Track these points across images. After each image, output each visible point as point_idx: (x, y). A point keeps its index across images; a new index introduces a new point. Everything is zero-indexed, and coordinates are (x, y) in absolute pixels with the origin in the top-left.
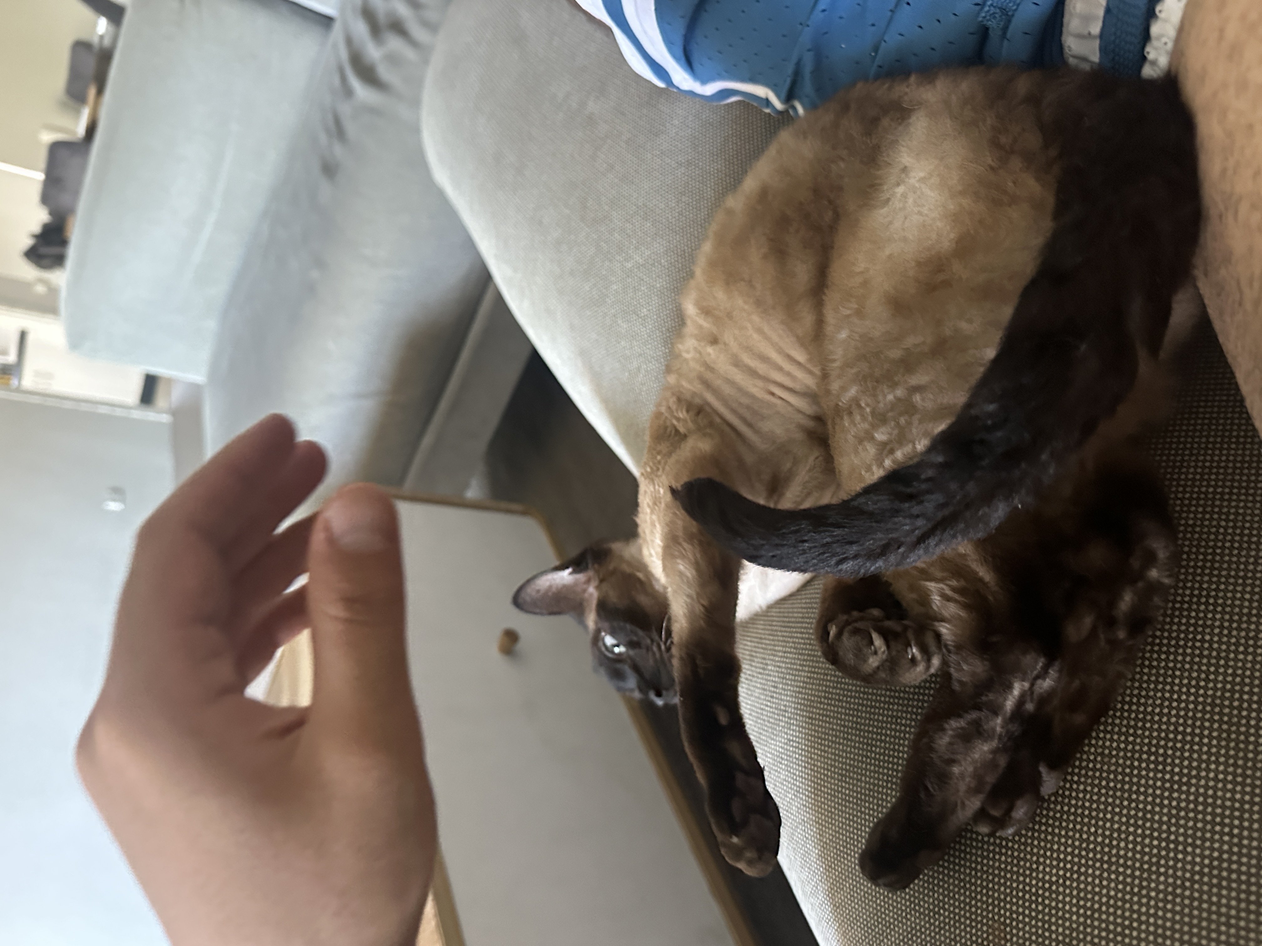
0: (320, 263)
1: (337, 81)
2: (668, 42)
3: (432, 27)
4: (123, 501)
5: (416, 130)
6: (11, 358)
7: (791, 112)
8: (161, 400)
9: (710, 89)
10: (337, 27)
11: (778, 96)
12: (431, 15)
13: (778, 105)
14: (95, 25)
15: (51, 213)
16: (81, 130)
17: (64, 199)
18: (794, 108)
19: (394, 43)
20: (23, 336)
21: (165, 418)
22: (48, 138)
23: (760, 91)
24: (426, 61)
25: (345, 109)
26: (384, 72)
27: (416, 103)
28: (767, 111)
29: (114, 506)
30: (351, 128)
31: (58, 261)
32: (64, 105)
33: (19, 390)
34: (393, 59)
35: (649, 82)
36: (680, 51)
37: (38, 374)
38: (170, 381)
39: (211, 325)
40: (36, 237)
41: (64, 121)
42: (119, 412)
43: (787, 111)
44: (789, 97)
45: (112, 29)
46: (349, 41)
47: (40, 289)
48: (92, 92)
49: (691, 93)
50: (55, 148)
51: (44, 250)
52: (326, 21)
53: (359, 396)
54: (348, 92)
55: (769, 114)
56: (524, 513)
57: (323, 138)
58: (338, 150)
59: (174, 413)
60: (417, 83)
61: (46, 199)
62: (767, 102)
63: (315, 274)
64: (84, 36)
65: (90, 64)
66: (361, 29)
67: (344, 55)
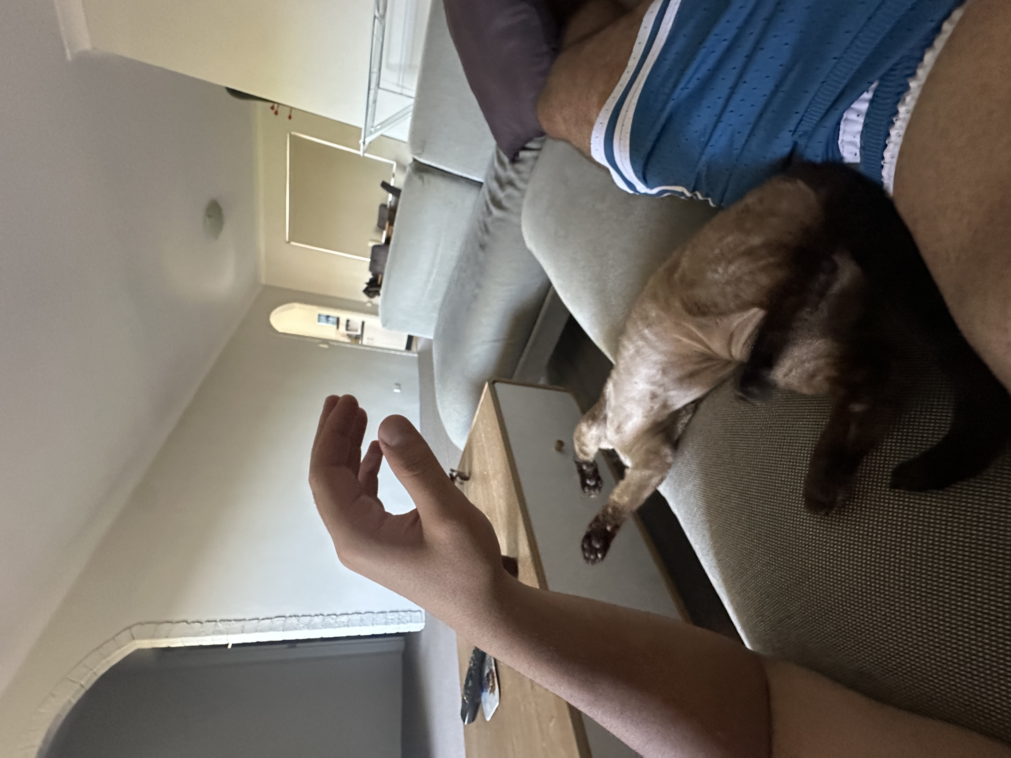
0: (479, 286)
1: (485, 209)
2: (635, 172)
3: (526, 181)
4: (400, 389)
5: (519, 226)
6: (359, 333)
7: (695, 197)
8: (414, 348)
9: (655, 191)
10: (485, 186)
11: (688, 191)
12: (525, 176)
13: (688, 194)
14: (387, 197)
15: (373, 274)
16: (383, 241)
17: (379, 269)
18: (696, 195)
19: (510, 190)
20: (363, 323)
21: (416, 355)
22: (371, 244)
23: (679, 189)
24: (523, 196)
25: (489, 220)
26: (505, 203)
27: (519, 214)
28: (683, 198)
29: (397, 391)
30: (491, 228)
31: (377, 293)
32: (376, 231)
33: (362, 345)
34: (509, 197)
35: (626, 192)
36: (641, 176)
37: (368, 339)
38: (417, 338)
39: (435, 315)
40: (367, 284)
41: (376, 237)
42: (398, 353)
43: (692, 198)
44: (693, 191)
45: (394, 198)
46: (490, 192)
47: (369, 305)
48: (387, 225)
49: (646, 194)
50: (374, 247)
51: (370, 289)
52: (480, 184)
53: (495, 341)
54: (490, 213)
55: (684, 200)
56: (565, 391)
57: (479, 234)
58: (486, 238)
59: (419, 353)
60: (520, 206)
61: (371, 269)
62: (682, 194)
63: (477, 291)
64: (383, 202)
65: (386, 214)
66: (495, 185)
67: (488, 198)
